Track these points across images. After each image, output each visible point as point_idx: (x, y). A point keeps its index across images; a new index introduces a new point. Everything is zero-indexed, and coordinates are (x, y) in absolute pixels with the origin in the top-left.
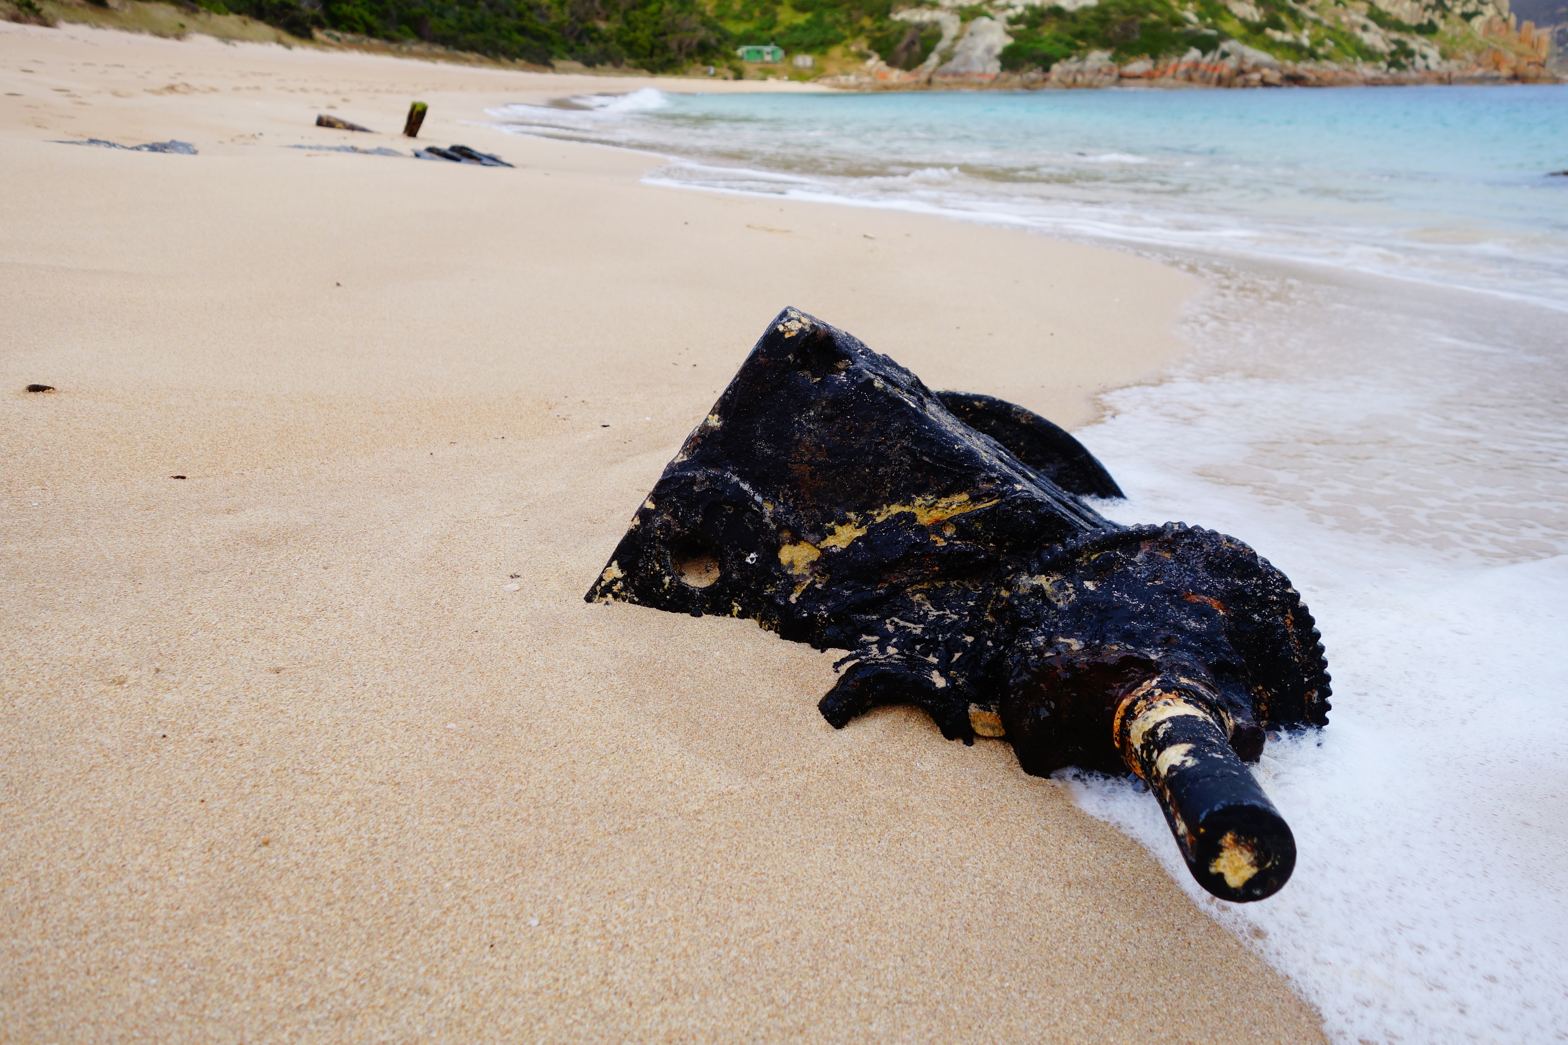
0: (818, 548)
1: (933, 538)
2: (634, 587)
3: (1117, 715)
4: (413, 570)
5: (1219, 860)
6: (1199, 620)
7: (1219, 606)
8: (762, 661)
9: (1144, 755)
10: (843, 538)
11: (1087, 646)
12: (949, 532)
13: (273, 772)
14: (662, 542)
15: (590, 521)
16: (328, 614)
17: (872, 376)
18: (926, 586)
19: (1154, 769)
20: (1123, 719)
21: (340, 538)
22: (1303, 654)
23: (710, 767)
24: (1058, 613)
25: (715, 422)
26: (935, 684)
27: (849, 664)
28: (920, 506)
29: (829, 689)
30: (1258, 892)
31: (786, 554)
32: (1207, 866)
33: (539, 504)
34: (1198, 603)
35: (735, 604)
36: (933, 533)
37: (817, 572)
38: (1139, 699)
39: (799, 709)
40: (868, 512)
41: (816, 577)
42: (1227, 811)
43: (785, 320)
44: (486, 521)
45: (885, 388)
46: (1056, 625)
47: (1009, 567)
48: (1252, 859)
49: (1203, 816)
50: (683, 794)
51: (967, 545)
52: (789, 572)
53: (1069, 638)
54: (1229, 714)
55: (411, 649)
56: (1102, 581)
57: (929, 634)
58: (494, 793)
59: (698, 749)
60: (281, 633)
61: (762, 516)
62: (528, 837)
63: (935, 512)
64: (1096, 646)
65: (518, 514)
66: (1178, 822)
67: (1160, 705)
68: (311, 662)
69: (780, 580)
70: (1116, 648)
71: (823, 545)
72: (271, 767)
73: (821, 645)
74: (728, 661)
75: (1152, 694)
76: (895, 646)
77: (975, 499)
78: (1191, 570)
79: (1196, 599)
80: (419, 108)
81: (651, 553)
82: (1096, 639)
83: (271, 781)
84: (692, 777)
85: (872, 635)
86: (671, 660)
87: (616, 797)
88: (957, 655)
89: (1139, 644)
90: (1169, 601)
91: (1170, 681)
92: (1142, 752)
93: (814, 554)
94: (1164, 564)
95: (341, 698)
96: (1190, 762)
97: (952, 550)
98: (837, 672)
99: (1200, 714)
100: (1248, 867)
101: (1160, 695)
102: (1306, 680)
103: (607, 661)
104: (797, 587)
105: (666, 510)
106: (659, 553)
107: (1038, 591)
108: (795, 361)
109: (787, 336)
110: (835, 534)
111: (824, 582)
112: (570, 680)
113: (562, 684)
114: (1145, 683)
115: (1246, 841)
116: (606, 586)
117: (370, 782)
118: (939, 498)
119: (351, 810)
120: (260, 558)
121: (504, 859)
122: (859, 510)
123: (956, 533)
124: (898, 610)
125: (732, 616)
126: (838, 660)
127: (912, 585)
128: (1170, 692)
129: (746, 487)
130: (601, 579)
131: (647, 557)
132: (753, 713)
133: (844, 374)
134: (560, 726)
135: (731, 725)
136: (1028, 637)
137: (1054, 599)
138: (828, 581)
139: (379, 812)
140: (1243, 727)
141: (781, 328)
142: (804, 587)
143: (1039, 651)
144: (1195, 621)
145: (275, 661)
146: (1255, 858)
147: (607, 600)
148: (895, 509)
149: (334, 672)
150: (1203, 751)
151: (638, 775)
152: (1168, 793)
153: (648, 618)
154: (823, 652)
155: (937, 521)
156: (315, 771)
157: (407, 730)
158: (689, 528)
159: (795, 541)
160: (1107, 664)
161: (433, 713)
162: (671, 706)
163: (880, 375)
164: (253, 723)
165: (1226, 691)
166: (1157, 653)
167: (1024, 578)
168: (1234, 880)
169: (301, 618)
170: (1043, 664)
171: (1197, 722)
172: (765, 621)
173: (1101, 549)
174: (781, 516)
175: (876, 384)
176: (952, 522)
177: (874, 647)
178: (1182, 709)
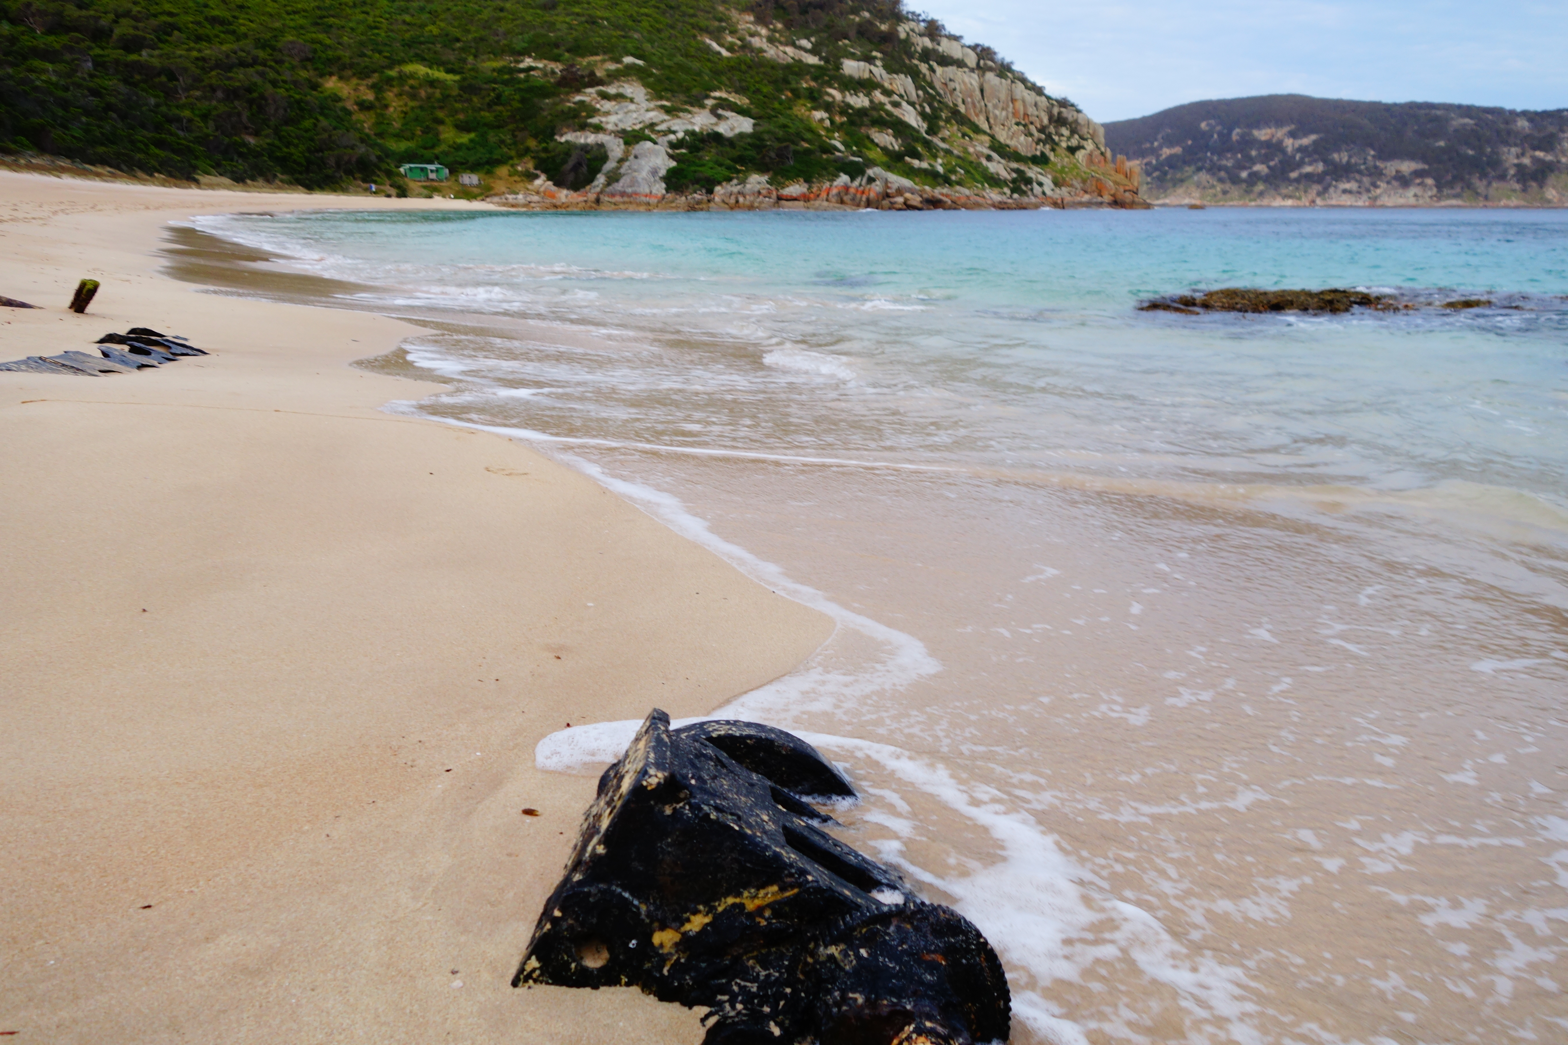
0: (680, 933)
2: (548, 973)
4: (380, 981)
6: (932, 974)
7: (942, 960)
8: (653, 1025)
10: (696, 924)
11: (867, 1000)
12: (767, 914)
14: (568, 939)
17: (709, 811)
18: (755, 953)
22: (993, 979)
24: (846, 975)
25: (602, 851)
26: (773, 1033)
27: (712, 1020)
28: (747, 897)
29: (701, 1042)
31: (657, 939)
34: (930, 960)
35: (623, 977)
36: (757, 917)
37: (680, 950)
38: (903, 1040)
40: (712, 904)
41: (680, 954)
43: (645, 777)
45: (718, 818)
46: (846, 984)
47: (809, 934)
51: (780, 923)
52: (661, 952)
53: (855, 994)
54: (955, 1040)
56: (871, 948)
57: (762, 990)
61: (639, 914)
63: (757, 900)
64: (873, 1000)
65: (431, 903)
69: (655, 959)
70: (885, 1002)
71: (683, 929)
73: (689, 1004)
74: (630, 1029)
76: (741, 1002)
77: (782, 889)
78: (924, 936)
79: (929, 957)
80: (89, 285)
81: (560, 948)
82: (872, 995)
85: (724, 995)
88: (782, 1003)
89: (899, 998)
90: (913, 961)
91: (920, 1026)
93: (677, 937)
94: (907, 932)
97: (770, 928)
98: (705, 1026)
101: (916, 1038)
102: (996, 995)
104: (668, 963)
105: (570, 915)
106: (567, 947)
107: (831, 957)
108: (655, 805)
109: (648, 788)
110: (690, 922)
111: (686, 957)
114: (906, 1028)
116: (527, 974)
118: (759, 890)
122: (705, 904)
123: (772, 915)
124: (739, 974)
125: (621, 986)
126: (703, 1016)
127: (746, 955)
128: (921, 1036)
129: (626, 895)
130: (523, 969)
131: (557, 951)
133: (688, 808)
136: (830, 992)
137: (842, 964)
138: (688, 957)
141: (645, 783)
142: (672, 962)
143: (838, 1005)
144: (930, 975)
147: (528, 984)
148: (730, 900)
153: (561, 998)
154: (690, 1008)
155: (759, 907)
158: (587, 928)
159: (663, 928)
160: (881, 1015)
163: (712, 806)
166: (910, 1004)
167: (822, 949)
170: (841, 1014)
172: (646, 989)
173: (868, 925)
174: (652, 912)
175: (712, 817)
176: (769, 907)
177: (727, 1005)
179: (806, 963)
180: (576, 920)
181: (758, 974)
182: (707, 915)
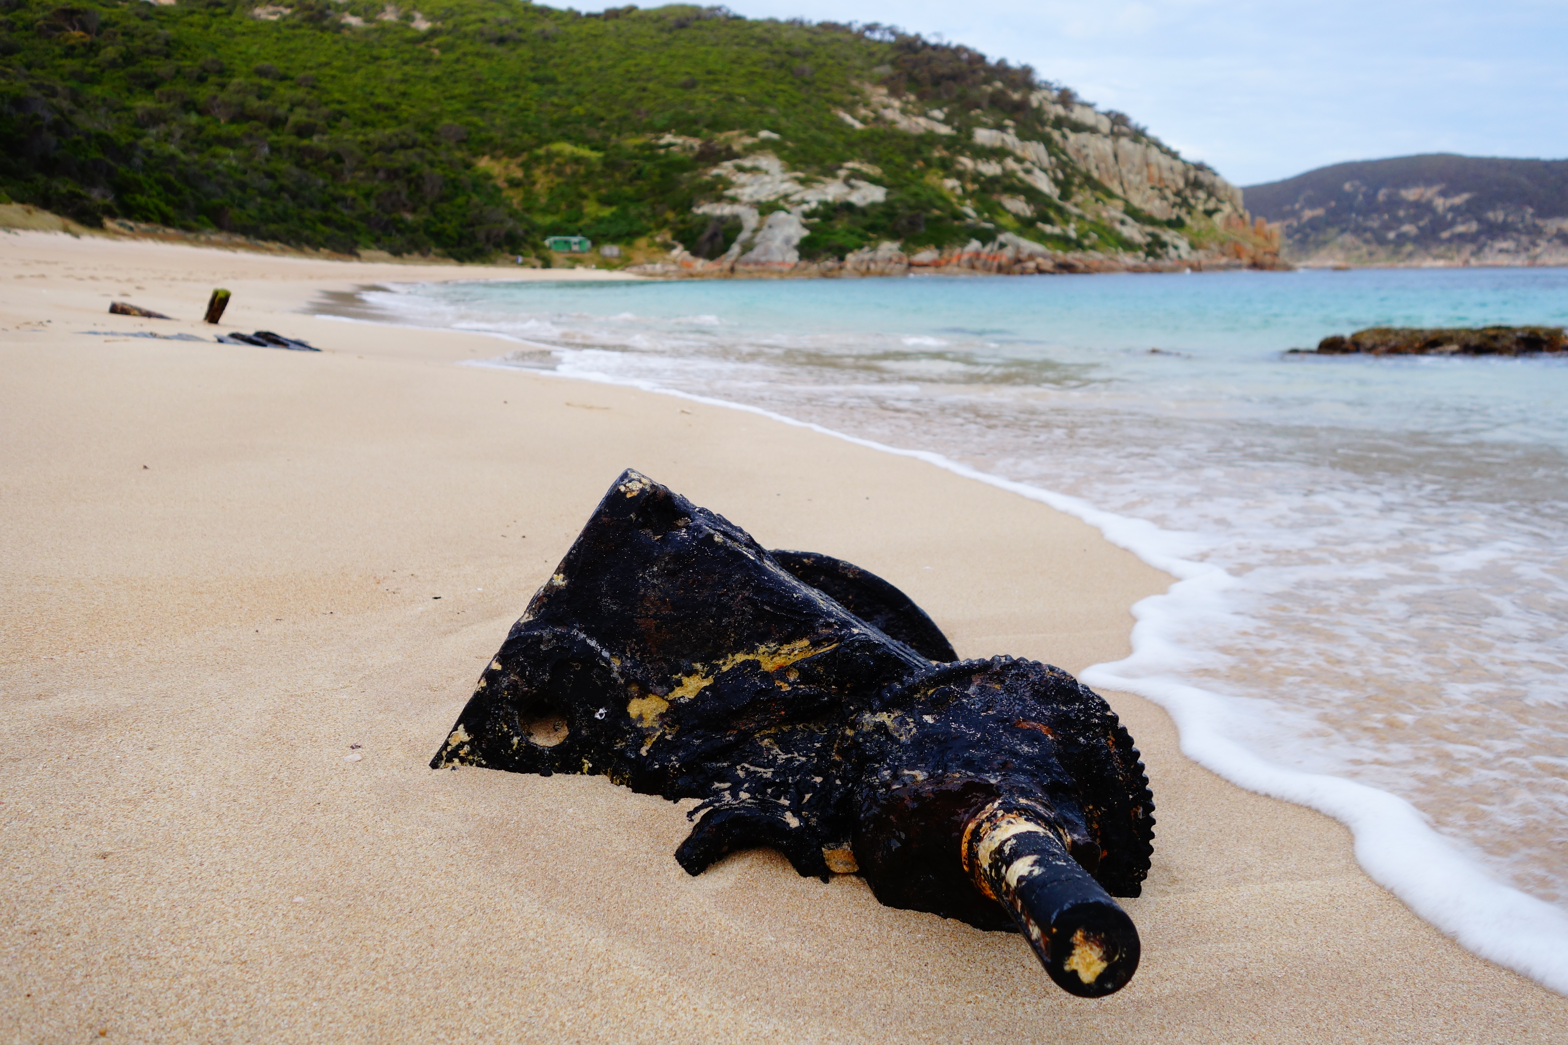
0: (667, 700)
1: (778, 683)
2: (481, 750)
3: (965, 840)
4: (247, 746)
5: (1071, 958)
6: (1031, 745)
7: (1047, 731)
8: (616, 815)
9: (993, 874)
10: (690, 688)
11: (931, 776)
12: (793, 677)
13: (105, 959)
14: (509, 702)
15: (431, 689)
16: (157, 795)
17: (712, 532)
18: (773, 731)
19: (1003, 884)
20: (970, 843)
21: (165, 718)
22: (1126, 772)
23: (572, 922)
24: (901, 747)
25: (560, 581)
26: (788, 824)
27: (702, 812)
28: (764, 653)
29: (684, 838)
30: (1109, 986)
31: (635, 708)
32: (1062, 964)
33: (375, 675)
34: (1029, 729)
35: (585, 761)
36: (777, 679)
37: (666, 723)
38: (983, 821)
39: (656, 860)
40: (714, 662)
41: (665, 729)
42: (1075, 908)
43: (626, 481)
44: (321, 693)
45: (725, 542)
46: (900, 759)
47: (852, 708)
48: (1101, 954)
49: (1054, 916)
50: (546, 950)
51: (810, 688)
52: (639, 726)
53: (913, 770)
54: (1066, 831)
55: (249, 826)
56: (939, 714)
57: (779, 777)
58: (350, 963)
59: (557, 906)
60: (105, 818)
61: (611, 670)
62: (388, 1005)
63: (778, 658)
64: (939, 775)
65: (355, 686)
66: (1031, 928)
67: (1003, 824)
68: (141, 845)
69: (630, 734)
70: (957, 775)
71: (671, 696)
72: (103, 954)
73: (673, 796)
74: (582, 817)
75: (995, 815)
76: (747, 790)
77: (815, 644)
78: (1020, 699)
79: (1026, 725)
80: (221, 295)
81: (498, 714)
82: (938, 769)
83: (104, 969)
84: (553, 933)
85: (724, 782)
86: (524, 820)
87: (478, 958)
88: (808, 796)
89: (979, 770)
90: (1003, 729)
91: (1010, 802)
92: (991, 872)
93: (663, 706)
94: (995, 694)
95: (176, 879)
96: (1037, 871)
97: (797, 694)
98: (692, 820)
99: (1040, 830)
100: (1099, 962)
101: (1003, 816)
102: (1131, 797)
103: (458, 825)
104: (648, 740)
105: (513, 670)
106: (507, 713)
107: (881, 727)
108: (637, 520)
109: (629, 496)
110: (682, 685)
111: (674, 733)
112: (421, 846)
113: (413, 850)
114: (988, 806)
115: (1095, 937)
116: (452, 751)
117: (214, 962)
118: (781, 645)
119: (195, 992)
120: (78, 743)
121: (365, 1029)
122: (705, 661)
123: (799, 677)
124: (748, 756)
125: (582, 773)
126: (692, 809)
127: (760, 731)
128: (1011, 812)
129: (593, 643)
130: (447, 744)
131: (494, 718)
132: (611, 867)
133: (684, 530)
134: (414, 892)
135: (589, 879)
136: (875, 772)
137: (896, 734)
138: (678, 732)
139: (226, 992)
140: (1079, 842)
141: (622, 489)
142: (654, 739)
143: (886, 785)
144: (1028, 746)
145: (100, 846)
146: (1104, 953)
147: (453, 765)
148: (740, 658)
149: (167, 853)
150: (1048, 860)
151: (499, 934)
152: (1019, 903)
153: (497, 781)
154: (675, 802)
155: (781, 667)
156: (153, 956)
157: (251, 907)
158: (537, 687)
159: (644, 694)
160: (950, 791)
161: (278, 888)
162: (527, 865)
163: (719, 531)
164: (81, 911)
165: (1061, 809)
166: (996, 777)
167: (867, 716)
168: (1087, 976)
169: (127, 801)
170: (891, 796)
171: (1039, 837)
172: (617, 777)
173: (937, 684)
174: (629, 670)
175: (716, 539)
176: (795, 667)
177: (727, 794)
178: (1023, 826)
179: (844, 737)
180: (522, 675)
181: (775, 758)
182: (706, 677)
